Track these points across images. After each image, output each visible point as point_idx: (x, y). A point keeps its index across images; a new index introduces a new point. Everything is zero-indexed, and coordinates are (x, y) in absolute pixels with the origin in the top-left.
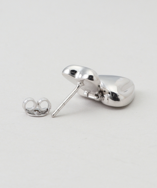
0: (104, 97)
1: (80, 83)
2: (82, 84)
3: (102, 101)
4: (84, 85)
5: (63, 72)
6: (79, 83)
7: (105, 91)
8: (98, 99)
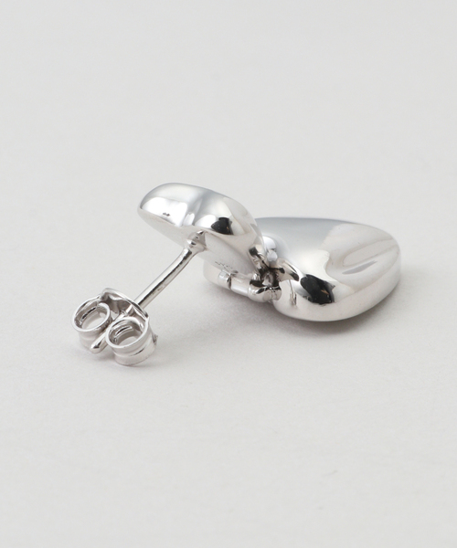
0: (279, 288)
1: (192, 244)
2: (198, 245)
3: (274, 301)
4: (205, 249)
5: (141, 207)
6: (190, 242)
7: (282, 270)
8: (260, 297)
